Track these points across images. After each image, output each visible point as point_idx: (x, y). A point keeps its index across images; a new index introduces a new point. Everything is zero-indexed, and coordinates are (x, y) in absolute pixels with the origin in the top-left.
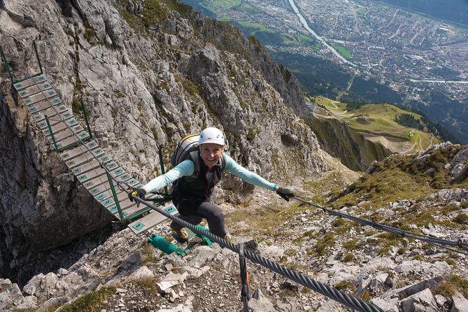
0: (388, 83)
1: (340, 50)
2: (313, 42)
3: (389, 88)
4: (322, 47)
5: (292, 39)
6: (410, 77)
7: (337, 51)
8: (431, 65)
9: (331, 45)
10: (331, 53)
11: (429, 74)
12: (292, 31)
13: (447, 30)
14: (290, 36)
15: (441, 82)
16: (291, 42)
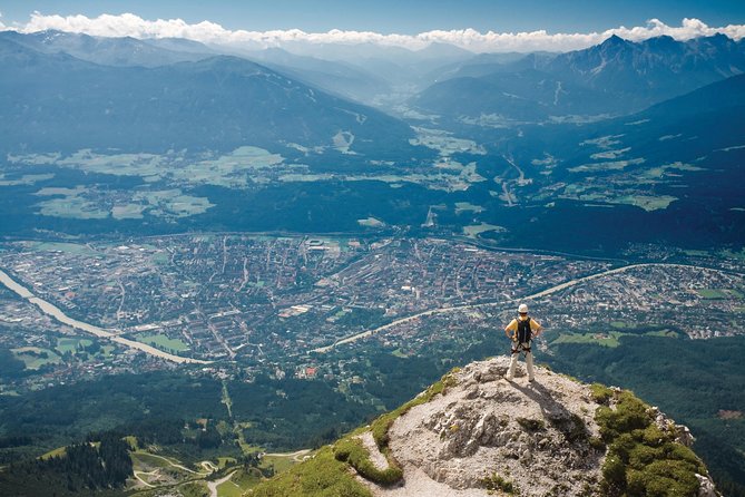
0: (290, 373)
1: (159, 343)
2: (96, 345)
3: (298, 380)
4: (118, 349)
5: (44, 356)
6: (311, 347)
7: (153, 345)
8: (333, 313)
9: (134, 340)
10: (143, 355)
11: (341, 330)
12: (34, 337)
13: (321, 248)
14: (38, 350)
15: (365, 335)
16: (43, 362)
